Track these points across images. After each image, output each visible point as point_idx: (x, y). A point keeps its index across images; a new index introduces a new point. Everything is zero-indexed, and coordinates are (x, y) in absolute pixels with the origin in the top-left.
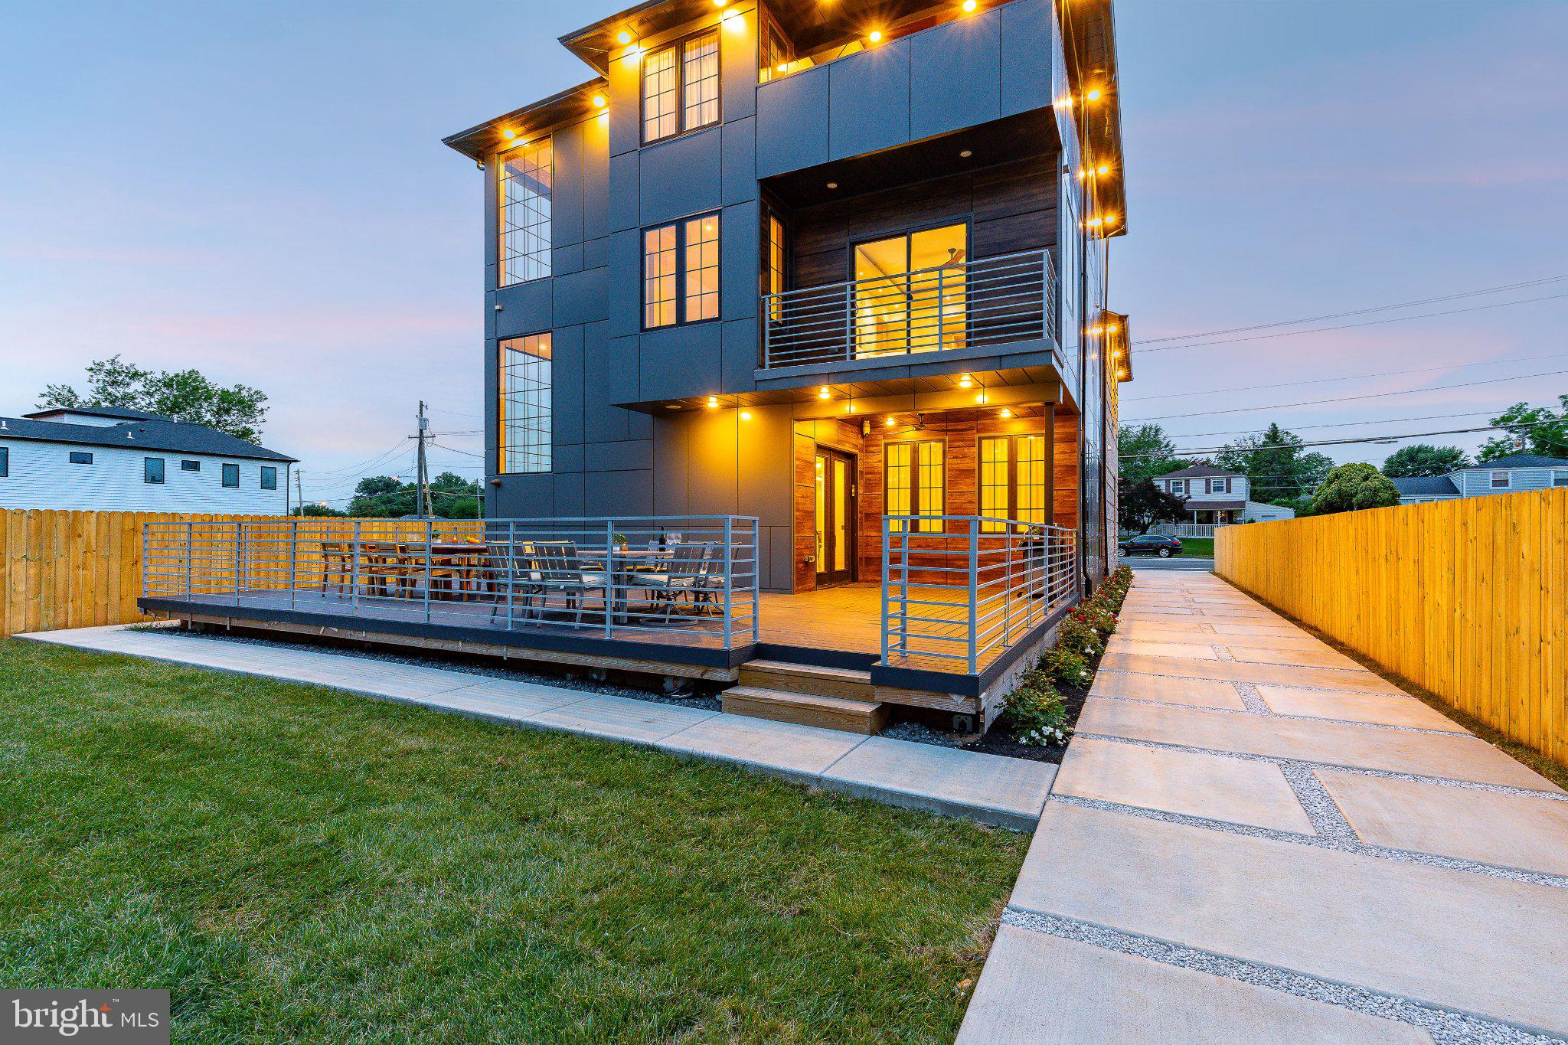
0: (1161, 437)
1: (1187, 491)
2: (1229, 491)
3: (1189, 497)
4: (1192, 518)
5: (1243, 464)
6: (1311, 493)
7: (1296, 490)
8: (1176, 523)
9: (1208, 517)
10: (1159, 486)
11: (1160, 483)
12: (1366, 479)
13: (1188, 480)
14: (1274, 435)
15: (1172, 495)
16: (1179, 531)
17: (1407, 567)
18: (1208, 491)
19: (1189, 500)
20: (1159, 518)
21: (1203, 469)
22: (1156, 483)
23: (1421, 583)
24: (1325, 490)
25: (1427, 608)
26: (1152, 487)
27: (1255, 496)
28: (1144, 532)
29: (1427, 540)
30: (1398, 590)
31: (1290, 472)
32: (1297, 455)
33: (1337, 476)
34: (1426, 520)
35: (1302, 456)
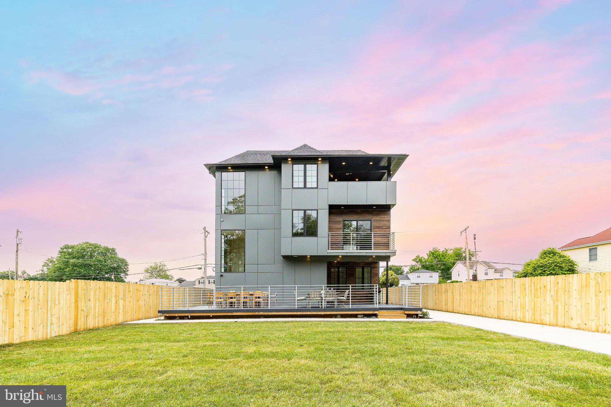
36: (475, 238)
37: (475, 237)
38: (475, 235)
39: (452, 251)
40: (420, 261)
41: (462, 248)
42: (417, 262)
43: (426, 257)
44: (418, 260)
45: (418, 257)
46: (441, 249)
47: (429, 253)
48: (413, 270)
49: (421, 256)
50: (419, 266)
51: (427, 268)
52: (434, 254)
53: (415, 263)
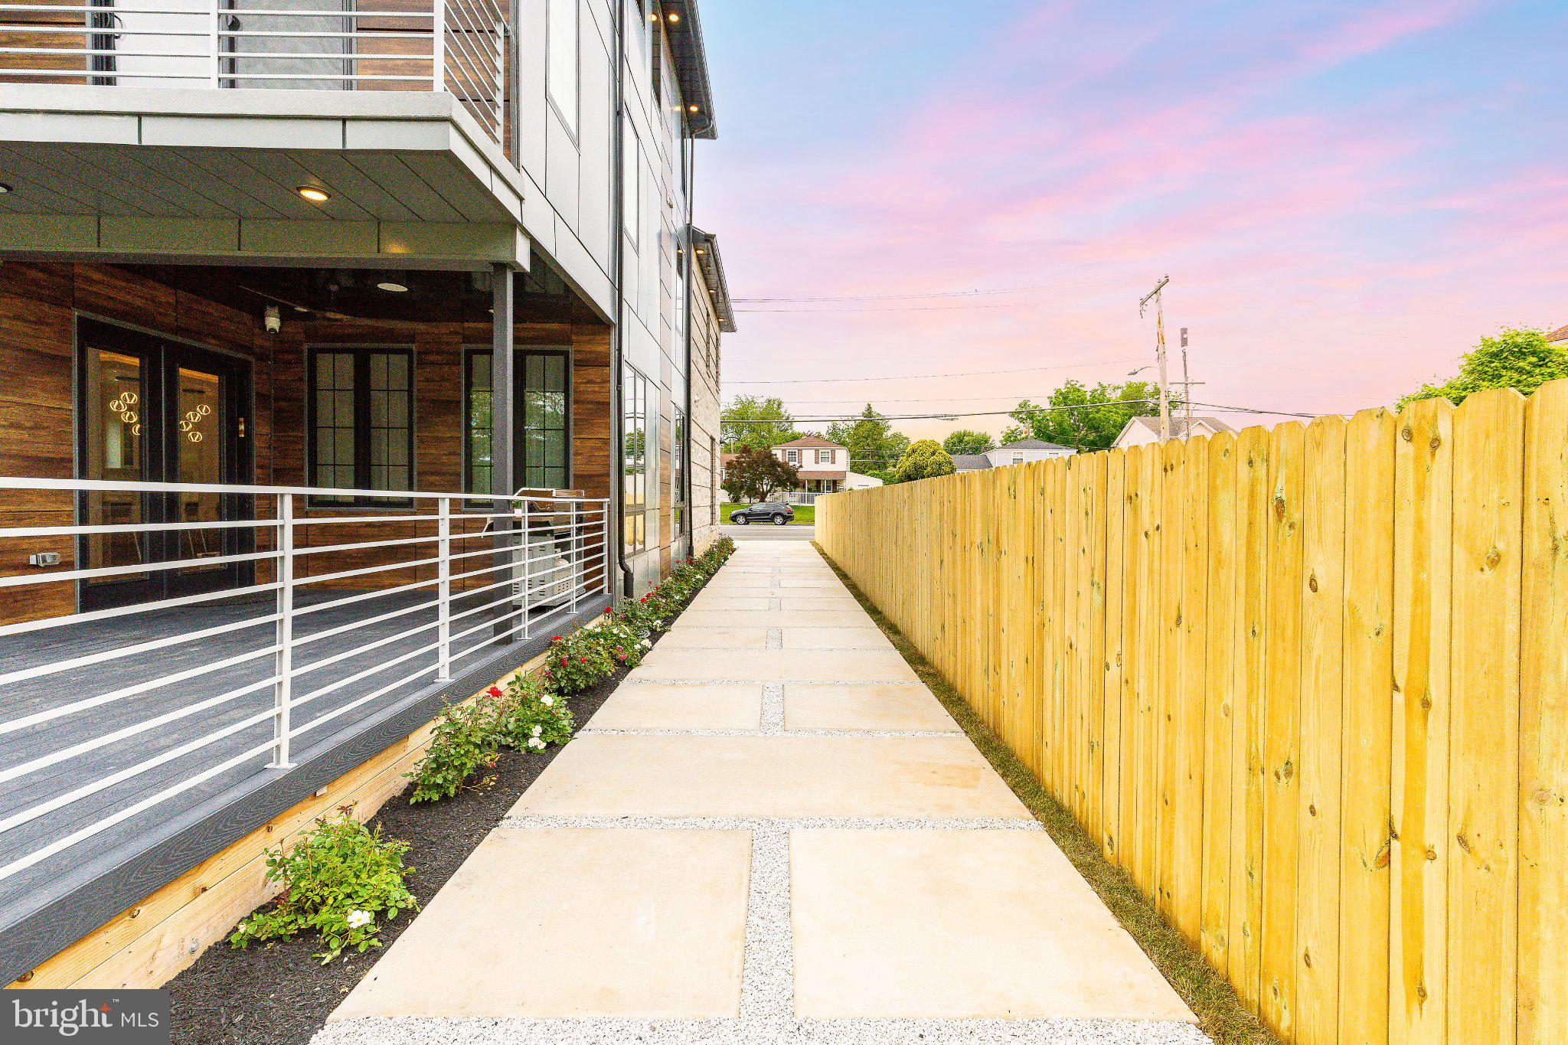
0: (782, 410)
1: (800, 461)
2: (833, 462)
3: (801, 466)
4: (804, 487)
5: (847, 439)
6: (895, 466)
7: (884, 463)
8: (791, 491)
9: (817, 486)
10: (776, 455)
11: (778, 453)
12: (933, 454)
13: (801, 450)
14: (869, 413)
15: (787, 464)
16: (790, 499)
17: (1014, 568)
18: (817, 462)
19: (801, 470)
20: (777, 486)
21: (813, 441)
22: (773, 452)
23: (1039, 603)
24: (905, 463)
25: (1048, 645)
26: (770, 456)
27: (856, 468)
28: (763, 500)
29: (1050, 528)
30: (997, 600)
31: (880, 447)
32: (885, 433)
33: (914, 451)
34: (1049, 489)
35: (889, 435)
36: (1184, 342)
37: (1185, 336)
38: (1184, 331)
39: (1119, 393)
40: (1031, 415)
41: (1146, 385)
42: (1022, 420)
43: (1046, 405)
44: (1026, 413)
45: (1024, 404)
46: (1089, 386)
47: (1054, 395)
48: (1011, 440)
49: (1032, 404)
50: (1026, 429)
51: (1050, 439)
52: (1066, 398)
53: (1017, 422)
